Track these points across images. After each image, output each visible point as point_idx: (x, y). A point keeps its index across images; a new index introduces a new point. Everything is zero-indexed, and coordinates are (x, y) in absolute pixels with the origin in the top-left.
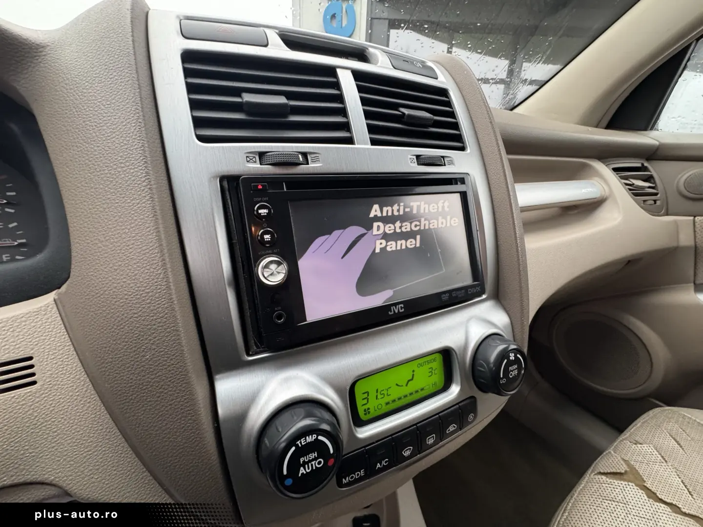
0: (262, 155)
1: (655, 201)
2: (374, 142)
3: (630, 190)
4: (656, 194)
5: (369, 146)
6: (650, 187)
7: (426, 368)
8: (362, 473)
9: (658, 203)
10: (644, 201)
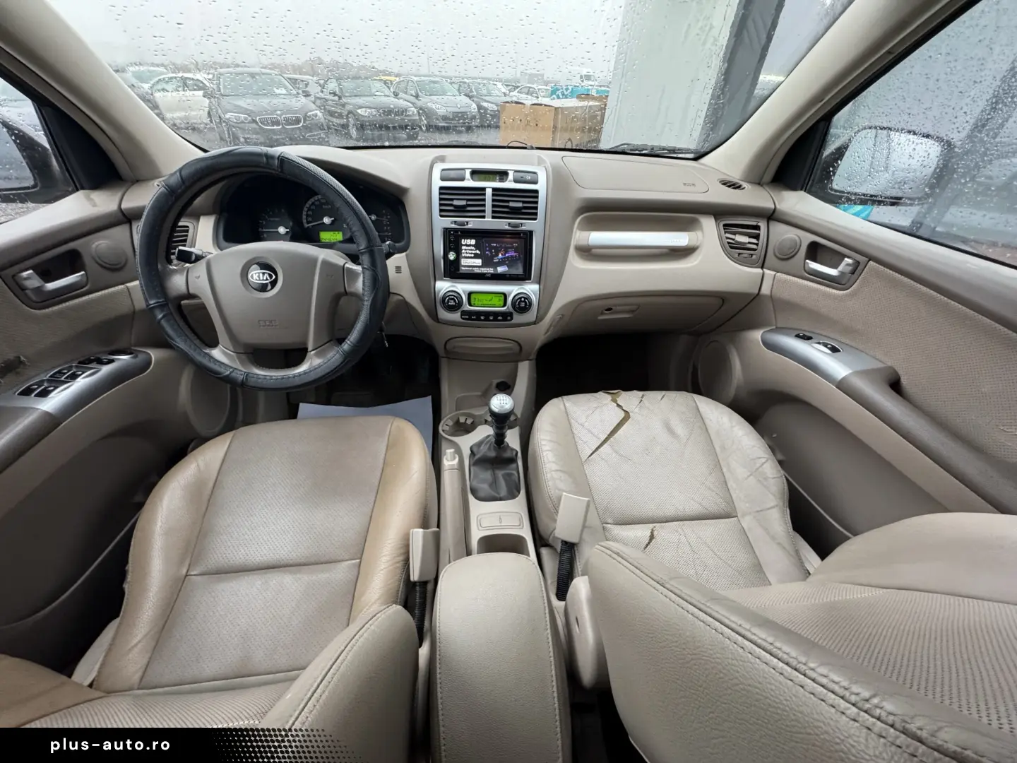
0: (455, 222)
1: (752, 255)
2: (493, 217)
3: (729, 243)
4: (755, 250)
5: (491, 219)
6: (749, 243)
7: (498, 299)
8: (467, 317)
9: (754, 257)
10: (739, 254)
